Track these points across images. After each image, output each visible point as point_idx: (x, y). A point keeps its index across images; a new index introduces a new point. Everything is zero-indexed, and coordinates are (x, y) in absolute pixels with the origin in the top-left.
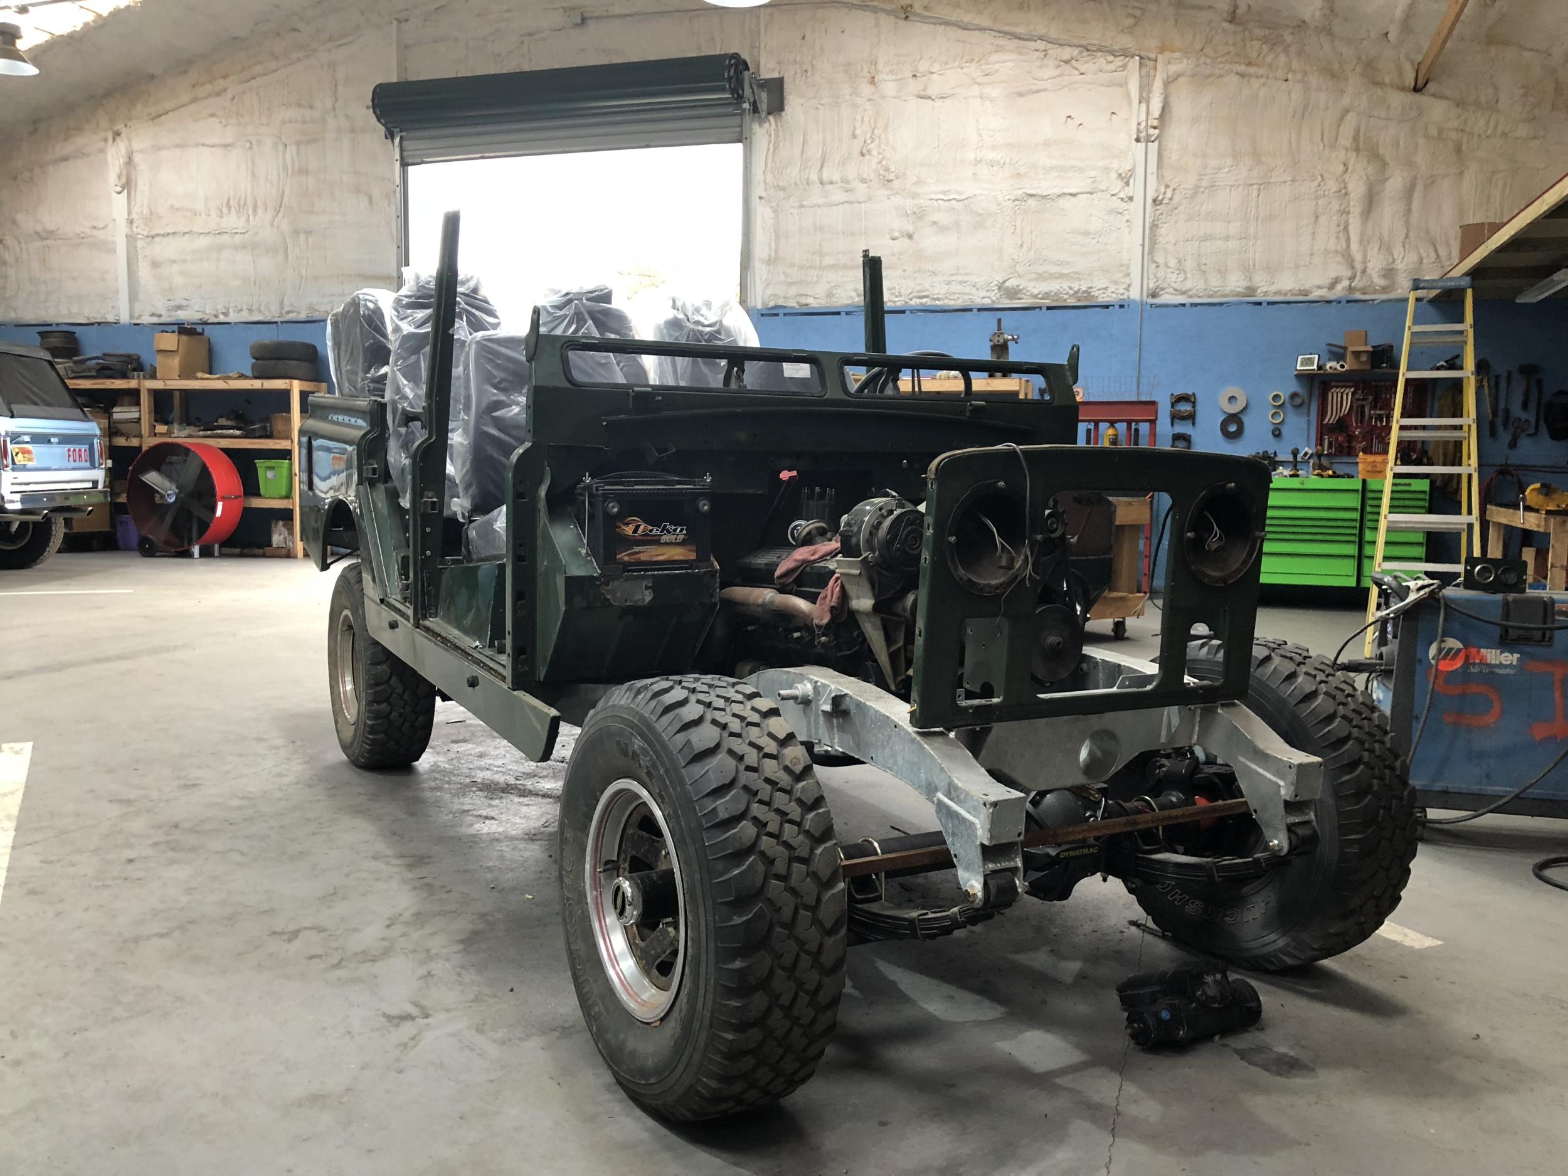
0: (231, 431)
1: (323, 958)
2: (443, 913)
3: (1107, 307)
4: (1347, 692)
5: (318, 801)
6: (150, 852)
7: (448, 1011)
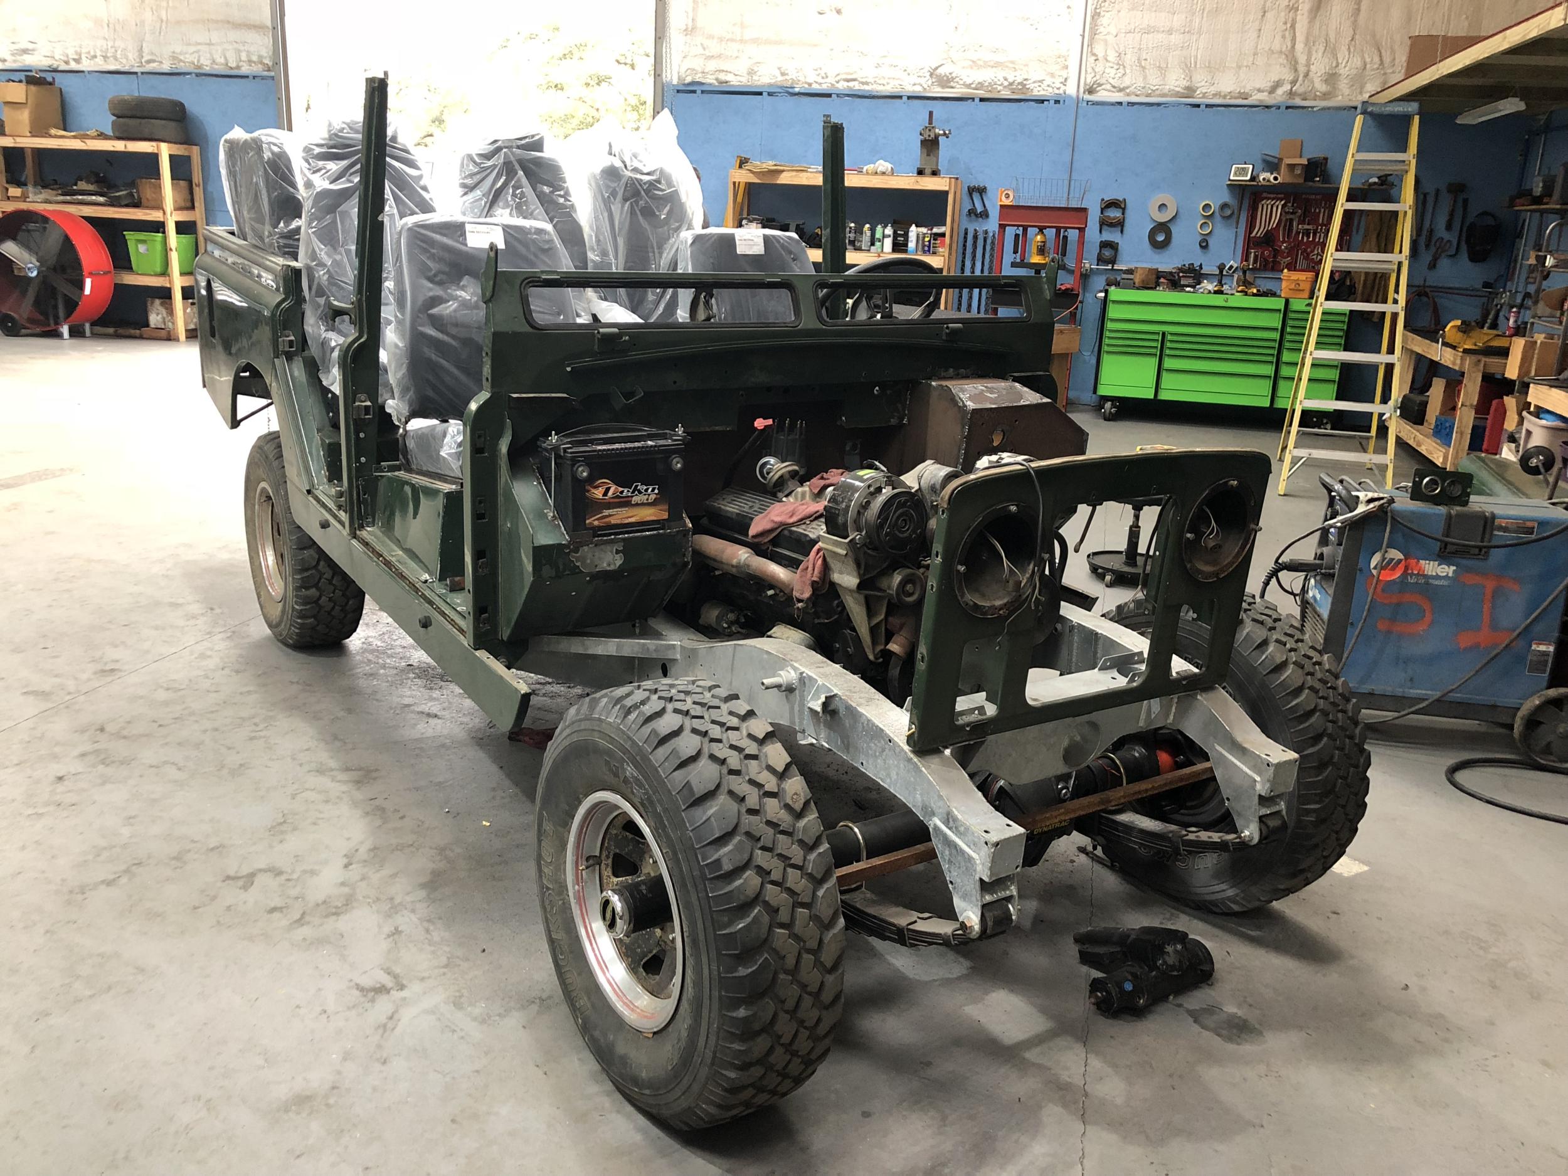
0: (94, 198)
1: (284, 910)
2: (400, 848)
3: (1042, 101)
4: (1314, 660)
5: (249, 692)
6: (76, 766)
7: (423, 979)
